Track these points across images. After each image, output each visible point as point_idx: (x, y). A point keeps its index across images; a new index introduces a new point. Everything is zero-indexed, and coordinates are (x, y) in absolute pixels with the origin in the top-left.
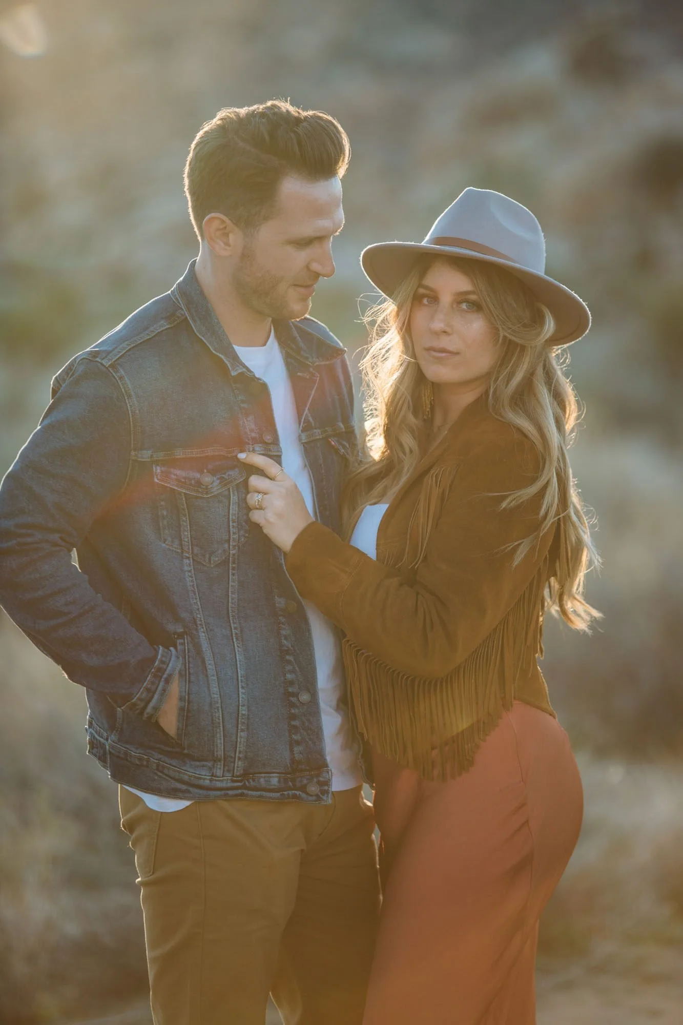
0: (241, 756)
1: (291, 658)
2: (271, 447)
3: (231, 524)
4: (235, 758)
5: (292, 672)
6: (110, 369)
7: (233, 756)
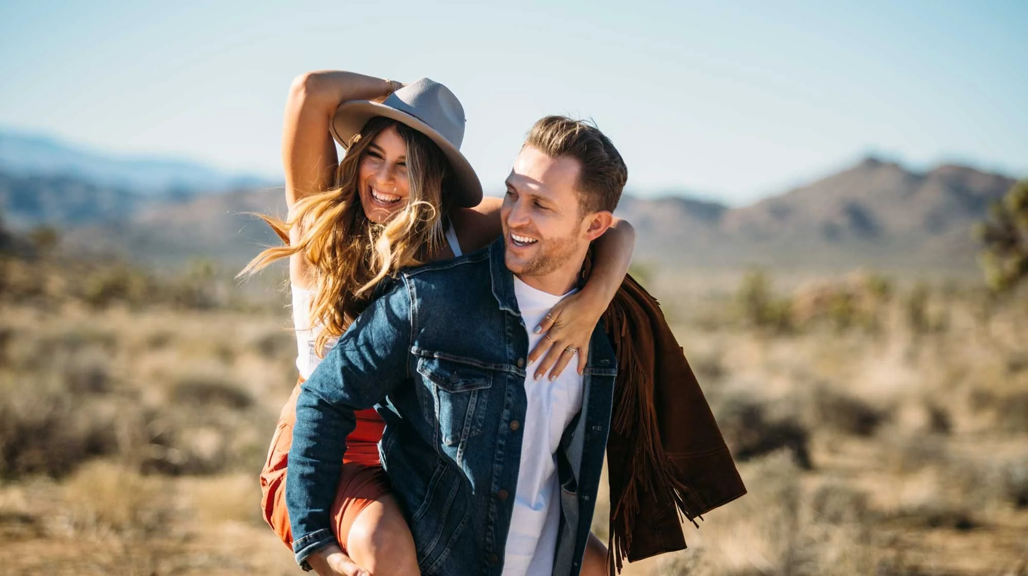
0: (439, 563)
1: (492, 528)
2: (521, 370)
3: (466, 418)
4: (434, 562)
5: (491, 537)
6: (407, 280)
7: (434, 560)
